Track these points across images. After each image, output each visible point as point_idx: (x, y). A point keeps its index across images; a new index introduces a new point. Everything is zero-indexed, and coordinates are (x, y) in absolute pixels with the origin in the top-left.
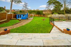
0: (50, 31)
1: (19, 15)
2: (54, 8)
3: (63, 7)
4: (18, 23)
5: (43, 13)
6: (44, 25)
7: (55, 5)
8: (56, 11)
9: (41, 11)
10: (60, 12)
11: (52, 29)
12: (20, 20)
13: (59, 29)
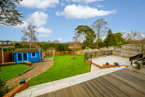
0: (89, 70)
1: (22, 54)
2: (86, 39)
3: (97, 38)
4: (29, 70)
5: (69, 48)
6: (79, 65)
7: (87, 35)
8: (87, 44)
9: (65, 44)
10: (92, 46)
11: (90, 68)
12: (30, 65)
13: (97, 66)
